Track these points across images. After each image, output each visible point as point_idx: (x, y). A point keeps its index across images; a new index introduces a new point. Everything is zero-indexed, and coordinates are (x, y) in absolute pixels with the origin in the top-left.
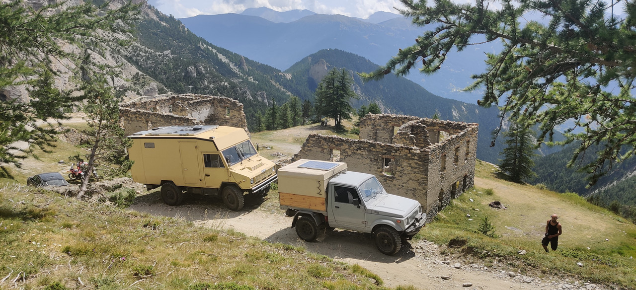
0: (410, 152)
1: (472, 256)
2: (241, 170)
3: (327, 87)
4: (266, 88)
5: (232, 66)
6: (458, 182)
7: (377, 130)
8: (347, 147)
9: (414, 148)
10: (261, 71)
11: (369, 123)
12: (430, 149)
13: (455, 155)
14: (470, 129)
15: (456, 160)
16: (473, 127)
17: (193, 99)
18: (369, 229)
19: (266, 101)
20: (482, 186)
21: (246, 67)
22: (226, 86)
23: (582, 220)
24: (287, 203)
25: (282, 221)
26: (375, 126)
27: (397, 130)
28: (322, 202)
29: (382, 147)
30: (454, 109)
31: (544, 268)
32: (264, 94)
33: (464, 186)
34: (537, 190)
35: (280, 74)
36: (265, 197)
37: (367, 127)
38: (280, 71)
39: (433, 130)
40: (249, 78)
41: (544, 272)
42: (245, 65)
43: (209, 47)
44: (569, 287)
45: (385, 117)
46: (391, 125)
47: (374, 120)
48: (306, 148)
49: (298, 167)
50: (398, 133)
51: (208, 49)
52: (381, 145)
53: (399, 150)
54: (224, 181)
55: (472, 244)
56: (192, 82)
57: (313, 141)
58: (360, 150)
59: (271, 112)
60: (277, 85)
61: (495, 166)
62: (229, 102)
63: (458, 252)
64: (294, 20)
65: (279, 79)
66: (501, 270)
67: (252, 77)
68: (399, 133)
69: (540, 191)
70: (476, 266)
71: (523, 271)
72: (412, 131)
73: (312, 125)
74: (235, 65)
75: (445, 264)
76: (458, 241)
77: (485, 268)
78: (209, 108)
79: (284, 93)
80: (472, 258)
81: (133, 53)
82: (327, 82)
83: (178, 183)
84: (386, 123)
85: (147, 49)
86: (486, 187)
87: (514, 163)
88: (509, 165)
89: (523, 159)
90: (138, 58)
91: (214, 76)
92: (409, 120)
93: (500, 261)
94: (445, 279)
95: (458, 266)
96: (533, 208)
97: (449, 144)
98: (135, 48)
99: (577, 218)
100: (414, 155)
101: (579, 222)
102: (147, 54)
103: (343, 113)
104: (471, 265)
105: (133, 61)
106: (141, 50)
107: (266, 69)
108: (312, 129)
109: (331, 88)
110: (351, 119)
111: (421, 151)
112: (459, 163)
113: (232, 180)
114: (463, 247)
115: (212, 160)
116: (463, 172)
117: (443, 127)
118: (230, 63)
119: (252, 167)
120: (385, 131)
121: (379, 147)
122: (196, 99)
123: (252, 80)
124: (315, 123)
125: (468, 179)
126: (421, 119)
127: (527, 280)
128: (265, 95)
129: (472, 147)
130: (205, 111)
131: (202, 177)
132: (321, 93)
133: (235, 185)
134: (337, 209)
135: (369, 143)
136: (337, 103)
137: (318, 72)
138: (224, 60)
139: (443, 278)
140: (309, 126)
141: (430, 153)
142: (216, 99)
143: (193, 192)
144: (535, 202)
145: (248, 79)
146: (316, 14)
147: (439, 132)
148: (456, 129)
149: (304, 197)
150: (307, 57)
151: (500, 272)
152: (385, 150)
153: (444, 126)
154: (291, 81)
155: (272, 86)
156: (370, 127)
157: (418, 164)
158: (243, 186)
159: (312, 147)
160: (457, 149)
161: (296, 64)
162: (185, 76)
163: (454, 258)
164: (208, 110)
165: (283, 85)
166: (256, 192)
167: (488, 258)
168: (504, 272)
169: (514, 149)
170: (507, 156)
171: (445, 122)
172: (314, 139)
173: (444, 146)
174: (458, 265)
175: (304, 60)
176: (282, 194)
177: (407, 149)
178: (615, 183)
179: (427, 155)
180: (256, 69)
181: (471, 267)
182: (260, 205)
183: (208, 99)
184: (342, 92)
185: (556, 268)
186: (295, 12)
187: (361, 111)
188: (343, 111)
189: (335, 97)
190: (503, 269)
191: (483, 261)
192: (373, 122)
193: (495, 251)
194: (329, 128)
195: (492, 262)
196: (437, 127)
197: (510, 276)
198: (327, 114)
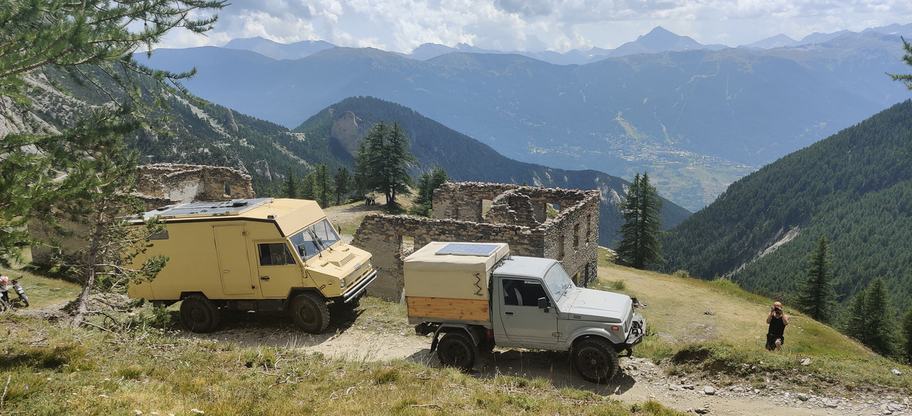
0: (516, 233)
1: (725, 374)
2: (322, 266)
3: (373, 148)
4: (268, 155)
5: (213, 123)
6: (579, 274)
7: (458, 206)
8: (424, 231)
9: (522, 228)
10: (258, 131)
11: (446, 196)
12: (545, 228)
13: (574, 236)
14: (590, 198)
15: (576, 243)
16: (594, 195)
17: (170, 172)
18: (565, 344)
19: (269, 174)
20: (607, 278)
21: (235, 126)
22: (207, 153)
23: (744, 315)
24: (421, 313)
25: (401, 344)
26: (456, 201)
27: (487, 205)
28: (482, 306)
29: (475, 228)
30: (536, 178)
31: (848, 383)
32: (264, 163)
33: (587, 278)
34: (679, 279)
35: (287, 133)
36: (357, 309)
37: (443, 201)
38: (287, 130)
39: (537, 202)
40: (241, 141)
41: (849, 388)
42: (234, 121)
43: (176, 96)
44: (898, 408)
45: (468, 186)
46: (477, 198)
47: (453, 191)
48: (361, 236)
49: (437, 254)
50: (492, 209)
51: (175, 99)
52: (474, 225)
53: (500, 231)
54: (296, 285)
55: (723, 355)
56: (153, 150)
57: (373, 225)
58: (444, 234)
59: (288, 187)
60: (284, 151)
61: (609, 250)
62: (229, 174)
63: (699, 369)
64: (303, 55)
65: (286, 140)
66: (783, 392)
67: (245, 140)
68: (494, 208)
69: (683, 280)
70: (740, 389)
71: (817, 390)
72: (510, 204)
73: (353, 204)
74: (219, 123)
75: (688, 390)
76: (693, 352)
77: (757, 391)
78: (197, 184)
79: (295, 162)
80: (727, 377)
81: (52, 107)
82: (373, 141)
83: (211, 295)
84: (471, 196)
85: (74, 100)
86: (614, 279)
87: (635, 244)
88: (628, 248)
89: (646, 239)
90: (61, 114)
91: (187, 140)
92: (504, 189)
93: (775, 378)
94: (702, 412)
95: (712, 391)
96: (680, 304)
97: (567, 219)
98: (54, 98)
99: (737, 313)
100: (523, 237)
101: (740, 318)
102: (76, 108)
103: (399, 185)
104: (731, 388)
105: (52, 119)
106: (64, 102)
107: (266, 127)
108: (353, 210)
109: (377, 149)
110: (410, 193)
111: (532, 232)
112: (579, 247)
113: (309, 284)
114: (707, 361)
115: (273, 253)
116: (585, 259)
117: (551, 197)
118: (211, 120)
119: (339, 261)
120: (469, 207)
121: (472, 229)
122: (175, 171)
123: (246, 143)
124: (356, 201)
125: (590, 269)
126: (520, 188)
127: (830, 403)
128: (267, 166)
129: (594, 223)
130: (192, 188)
131: (256, 282)
132: (363, 157)
133: (315, 292)
134: (510, 317)
135: (457, 223)
136: (388, 171)
137: (345, 130)
138: (201, 115)
139: (698, 412)
140: (348, 207)
141: (545, 234)
142: (208, 169)
143: (239, 308)
144: (681, 295)
145: (239, 143)
146: (337, 48)
147: (545, 205)
148: (569, 199)
149: (451, 301)
150: (327, 109)
151: (782, 394)
152: (481, 232)
153: (553, 195)
154: (305, 143)
155: (276, 152)
156: (448, 201)
157: (529, 250)
158: (328, 292)
159: (371, 234)
160: (577, 228)
161: (312, 119)
162: (141, 140)
163: (696, 379)
164: (196, 187)
165: (292, 150)
166: (350, 301)
167: (753, 376)
168: (787, 394)
169: (634, 226)
170: (626, 236)
171: (554, 190)
172: (373, 222)
173: (561, 223)
174: (710, 389)
175: (323, 113)
176: (412, 300)
177: (513, 229)
178: (744, 266)
179: (542, 237)
180: (251, 127)
181: (731, 390)
182: (353, 321)
183: (195, 170)
184: (395, 155)
185: (867, 381)
186: (305, 44)
187: (422, 181)
188: (398, 182)
189: (386, 162)
190: (784, 390)
191: (747, 379)
192: (451, 194)
193: (762, 362)
194: (379, 207)
195: (763, 381)
196: (543, 198)
197: (801, 398)
198: (372, 187)
